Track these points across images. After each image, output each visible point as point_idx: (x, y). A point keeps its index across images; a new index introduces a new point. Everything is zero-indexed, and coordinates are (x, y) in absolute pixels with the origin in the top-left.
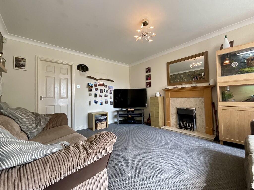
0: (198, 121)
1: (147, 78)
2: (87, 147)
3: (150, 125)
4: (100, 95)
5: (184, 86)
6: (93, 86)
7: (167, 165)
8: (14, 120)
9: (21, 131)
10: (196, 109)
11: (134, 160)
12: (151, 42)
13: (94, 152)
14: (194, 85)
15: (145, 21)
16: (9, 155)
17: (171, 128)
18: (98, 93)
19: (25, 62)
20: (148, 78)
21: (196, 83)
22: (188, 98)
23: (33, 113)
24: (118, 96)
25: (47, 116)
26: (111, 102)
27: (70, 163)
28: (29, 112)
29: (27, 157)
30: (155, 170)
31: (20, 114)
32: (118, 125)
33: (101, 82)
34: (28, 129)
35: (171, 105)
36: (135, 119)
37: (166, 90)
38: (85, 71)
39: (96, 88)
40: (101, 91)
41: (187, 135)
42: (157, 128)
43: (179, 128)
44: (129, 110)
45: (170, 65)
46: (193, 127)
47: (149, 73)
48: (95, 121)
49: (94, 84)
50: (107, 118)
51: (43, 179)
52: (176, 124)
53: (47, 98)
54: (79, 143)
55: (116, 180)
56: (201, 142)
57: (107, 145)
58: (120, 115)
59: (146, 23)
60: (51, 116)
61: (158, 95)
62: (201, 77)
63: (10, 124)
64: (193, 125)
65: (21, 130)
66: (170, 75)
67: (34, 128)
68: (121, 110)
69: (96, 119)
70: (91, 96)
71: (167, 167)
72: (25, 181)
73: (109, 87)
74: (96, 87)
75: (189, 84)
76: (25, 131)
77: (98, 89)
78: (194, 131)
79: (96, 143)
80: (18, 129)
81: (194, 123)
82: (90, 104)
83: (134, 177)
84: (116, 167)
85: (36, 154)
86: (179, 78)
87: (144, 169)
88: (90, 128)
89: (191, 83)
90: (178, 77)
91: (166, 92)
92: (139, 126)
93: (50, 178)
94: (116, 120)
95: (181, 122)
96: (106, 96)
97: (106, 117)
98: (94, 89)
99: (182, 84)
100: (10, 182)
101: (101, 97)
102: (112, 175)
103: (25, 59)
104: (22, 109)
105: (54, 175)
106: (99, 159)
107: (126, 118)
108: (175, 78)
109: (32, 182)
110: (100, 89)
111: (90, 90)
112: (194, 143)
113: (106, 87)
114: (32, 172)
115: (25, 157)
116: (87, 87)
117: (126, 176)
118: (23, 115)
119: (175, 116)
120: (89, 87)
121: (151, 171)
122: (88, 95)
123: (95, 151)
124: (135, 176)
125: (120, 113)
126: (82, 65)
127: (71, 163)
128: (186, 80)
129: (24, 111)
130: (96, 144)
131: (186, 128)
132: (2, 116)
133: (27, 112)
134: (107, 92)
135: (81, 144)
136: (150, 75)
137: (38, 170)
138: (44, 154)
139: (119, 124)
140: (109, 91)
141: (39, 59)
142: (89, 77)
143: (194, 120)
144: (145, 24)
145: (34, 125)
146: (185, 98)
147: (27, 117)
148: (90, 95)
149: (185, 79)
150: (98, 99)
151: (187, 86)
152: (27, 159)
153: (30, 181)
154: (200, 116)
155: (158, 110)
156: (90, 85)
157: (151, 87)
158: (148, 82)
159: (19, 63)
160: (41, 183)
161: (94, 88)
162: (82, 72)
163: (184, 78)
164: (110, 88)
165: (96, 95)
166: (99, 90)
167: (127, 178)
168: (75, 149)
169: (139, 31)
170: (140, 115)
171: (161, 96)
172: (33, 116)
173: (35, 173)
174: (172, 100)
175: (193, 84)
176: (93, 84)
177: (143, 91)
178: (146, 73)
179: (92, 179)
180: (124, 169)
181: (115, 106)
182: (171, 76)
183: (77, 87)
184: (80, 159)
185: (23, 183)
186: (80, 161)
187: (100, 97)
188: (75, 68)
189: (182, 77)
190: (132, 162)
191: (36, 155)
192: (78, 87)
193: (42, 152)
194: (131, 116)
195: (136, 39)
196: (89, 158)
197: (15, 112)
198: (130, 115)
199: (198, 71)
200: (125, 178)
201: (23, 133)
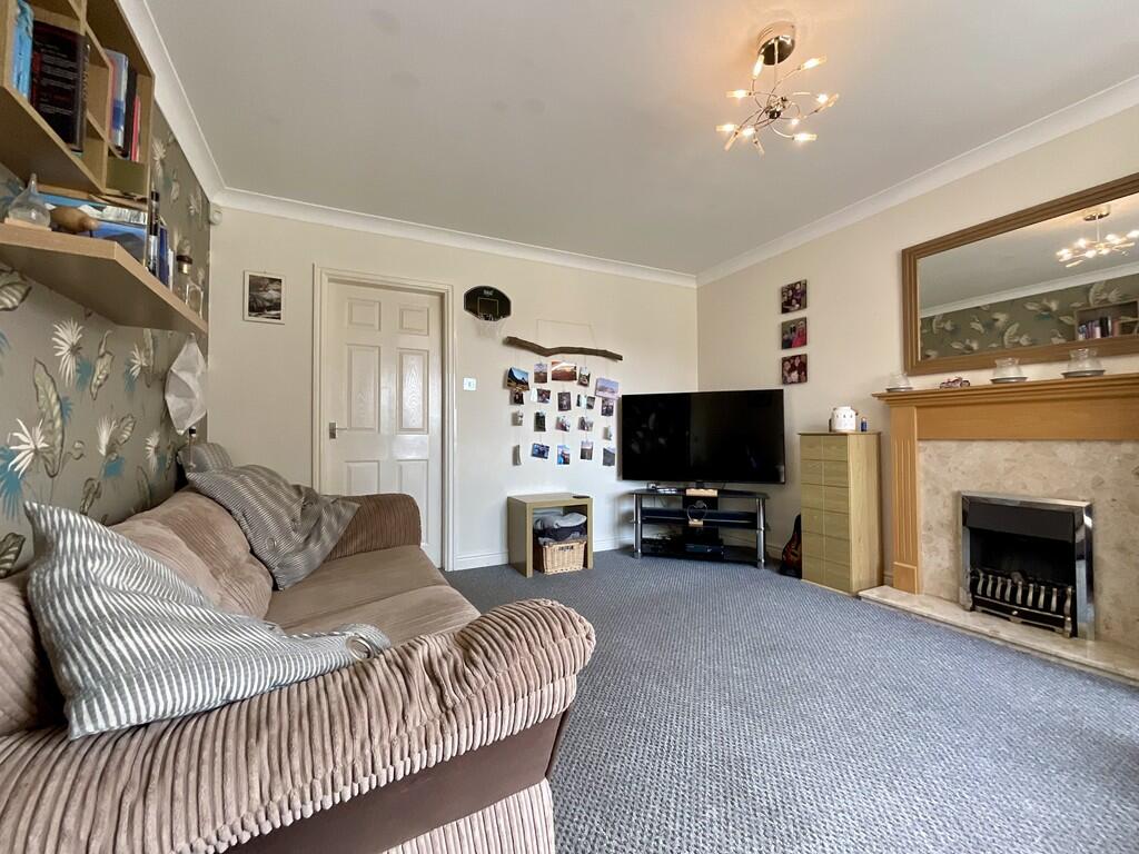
0: (1105, 581)
1: (786, 336)
2: (445, 672)
3: (799, 575)
4: (558, 419)
5: (1011, 372)
6: (531, 379)
7: (889, 813)
8: (230, 511)
9: (252, 556)
10: (1097, 508)
11: (701, 749)
12: (809, 144)
13: (476, 704)
14: (1087, 366)
15: (777, 38)
16: (117, 673)
17: (923, 604)
18: (551, 411)
19: (279, 291)
20: (794, 335)
21: (1098, 356)
22: (1039, 443)
23: (297, 488)
24: (644, 426)
25: (344, 505)
26: (606, 452)
27: (358, 746)
28: (286, 484)
29: (189, 689)
30: (814, 828)
31: (252, 492)
32: (639, 561)
33: (566, 363)
34: (275, 550)
35: (920, 475)
36: (722, 540)
37: (893, 398)
38: (496, 317)
39: (544, 391)
40: (564, 404)
41: (1026, 654)
42: (834, 594)
43: (972, 609)
44: (692, 492)
45: (922, 263)
46: (1067, 611)
47: (799, 309)
48: (537, 534)
49: (536, 374)
50: (586, 522)
51: (234, 803)
52: (951, 582)
53: (351, 429)
54: (415, 649)
55: (604, 838)
56: (1123, 709)
57: (544, 672)
58: (650, 517)
59: (781, 44)
60: (357, 506)
61: (847, 422)
62: (1130, 319)
63: (210, 528)
64: (1068, 603)
65: (252, 552)
66: (923, 314)
67: (297, 551)
68: (652, 494)
69: (539, 526)
70: (520, 424)
71: (889, 826)
72: (162, 799)
73: (599, 384)
74: (544, 387)
75: (1049, 361)
76: (266, 557)
77: (549, 392)
78: (1074, 634)
79: (489, 659)
80: (239, 550)
81: (1074, 588)
82: (516, 460)
83: (697, 840)
84: (611, 770)
85: (232, 678)
86: (982, 330)
87: (752, 812)
88: (515, 566)
89: (1065, 358)
90: (974, 325)
91: (894, 409)
92: (742, 572)
93: (266, 803)
94: (629, 537)
95: (986, 578)
96: (583, 425)
97: (583, 519)
98: (531, 396)
99: (997, 362)
100: (108, 797)
101: (562, 427)
102: (588, 804)
103: (280, 281)
104: (259, 473)
105: (285, 792)
106: (503, 737)
107: (679, 531)
108: (954, 332)
109: (187, 812)
110: (561, 396)
111: (518, 400)
112: (1075, 710)
113: (586, 385)
114: (194, 761)
115: (180, 691)
116: (504, 387)
117: (651, 826)
118: (263, 495)
119: (950, 537)
120: (514, 384)
121: (791, 827)
122: (509, 420)
123: (479, 699)
124: (701, 838)
125: (647, 504)
126: (486, 292)
127: (362, 747)
128: (1024, 341)
129: (268, 479)
130: (486, 660)
131: (1022, 614)
132: (193, 494)
133: (278, 486)
134: (590, 407)
135: (421, 654)
136: (805, 320)
137: (218, 759)
138: (266, 679)
139: (643, 554)
140: (598, 403)
141: (325, 278)
142: (512, 342)
143: (1081, 569)
144: (774, 53)
145: (298, 538)
146: (1018, 444)
147: (273, 506)
148: (516, 420)
149: (1019, 334)
150: (550, 438)
151: (1033, 373)
152: (189, 698)
153: (179, 806)
154: (1121, 548)
155: (846, 499)
156: (519, 377)
157: (806, 381)
158: (794, 357)
159: (259, 298)
160: (225, 823)
161: (534, 387)
162: (483, 322)
163: (1013, 329)
164: (602, 389)
165: (540, 422)
166: (554, 399)
167: (657, 840)
168: (391, 677)
169: (740, 94)
170: (750, 521)
171: (863, 427)
172: (295, 501)
173: (205, 769)
174: (928, 451)
175: (1077, 359)
176: (527, 374)
177: (769, 403)
178: (785, 311)
179: (479, 820)
180: (647, 789)
181: (626, 474)
182: (928, 321)
183: (466, 387)
184: (402, 732)
185: (152, 811)
186: (402, 741)
187: (557, 428)
188: (457, 303)
189: (998, 324)
190: (689, 759)
191: (232, 682)
192: (470, 384)
193: (260, 670)
194: (701, 523)
195: (726, 143)
196: (448, 730)
197: (234, 482)
198: (694, 517)
199: (1109, 285)
200: (645, 839)
201: (255, 565)
